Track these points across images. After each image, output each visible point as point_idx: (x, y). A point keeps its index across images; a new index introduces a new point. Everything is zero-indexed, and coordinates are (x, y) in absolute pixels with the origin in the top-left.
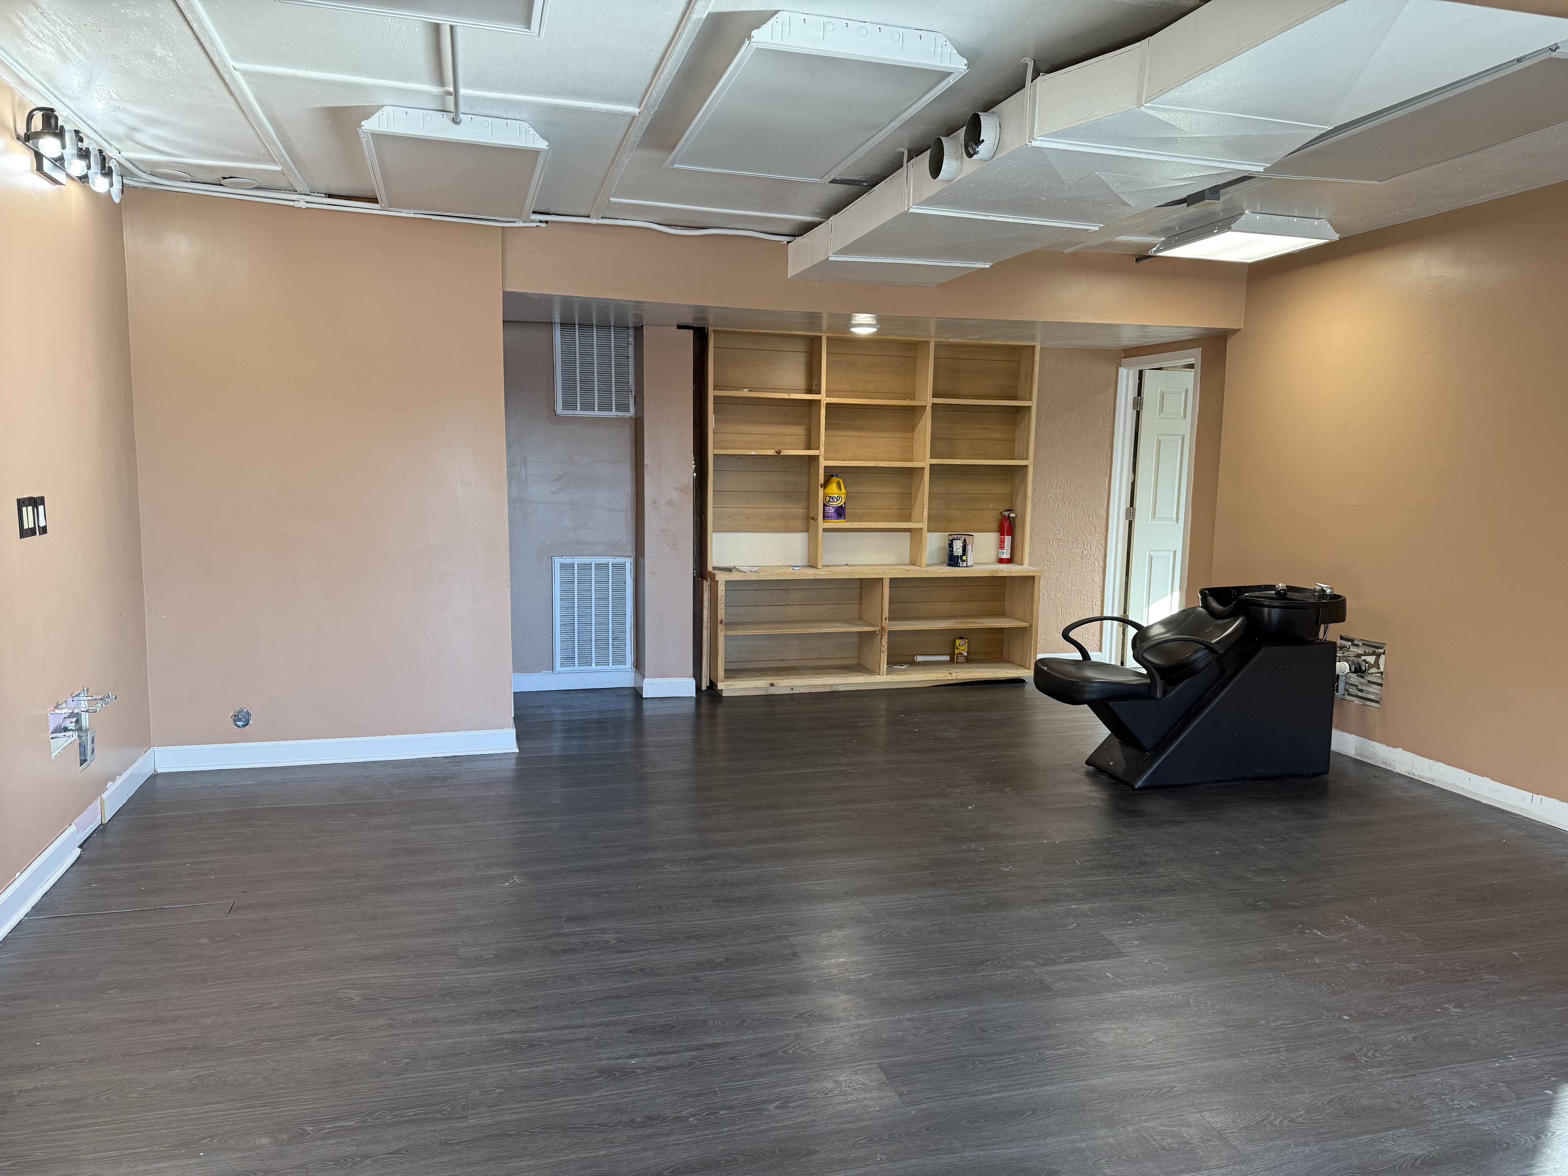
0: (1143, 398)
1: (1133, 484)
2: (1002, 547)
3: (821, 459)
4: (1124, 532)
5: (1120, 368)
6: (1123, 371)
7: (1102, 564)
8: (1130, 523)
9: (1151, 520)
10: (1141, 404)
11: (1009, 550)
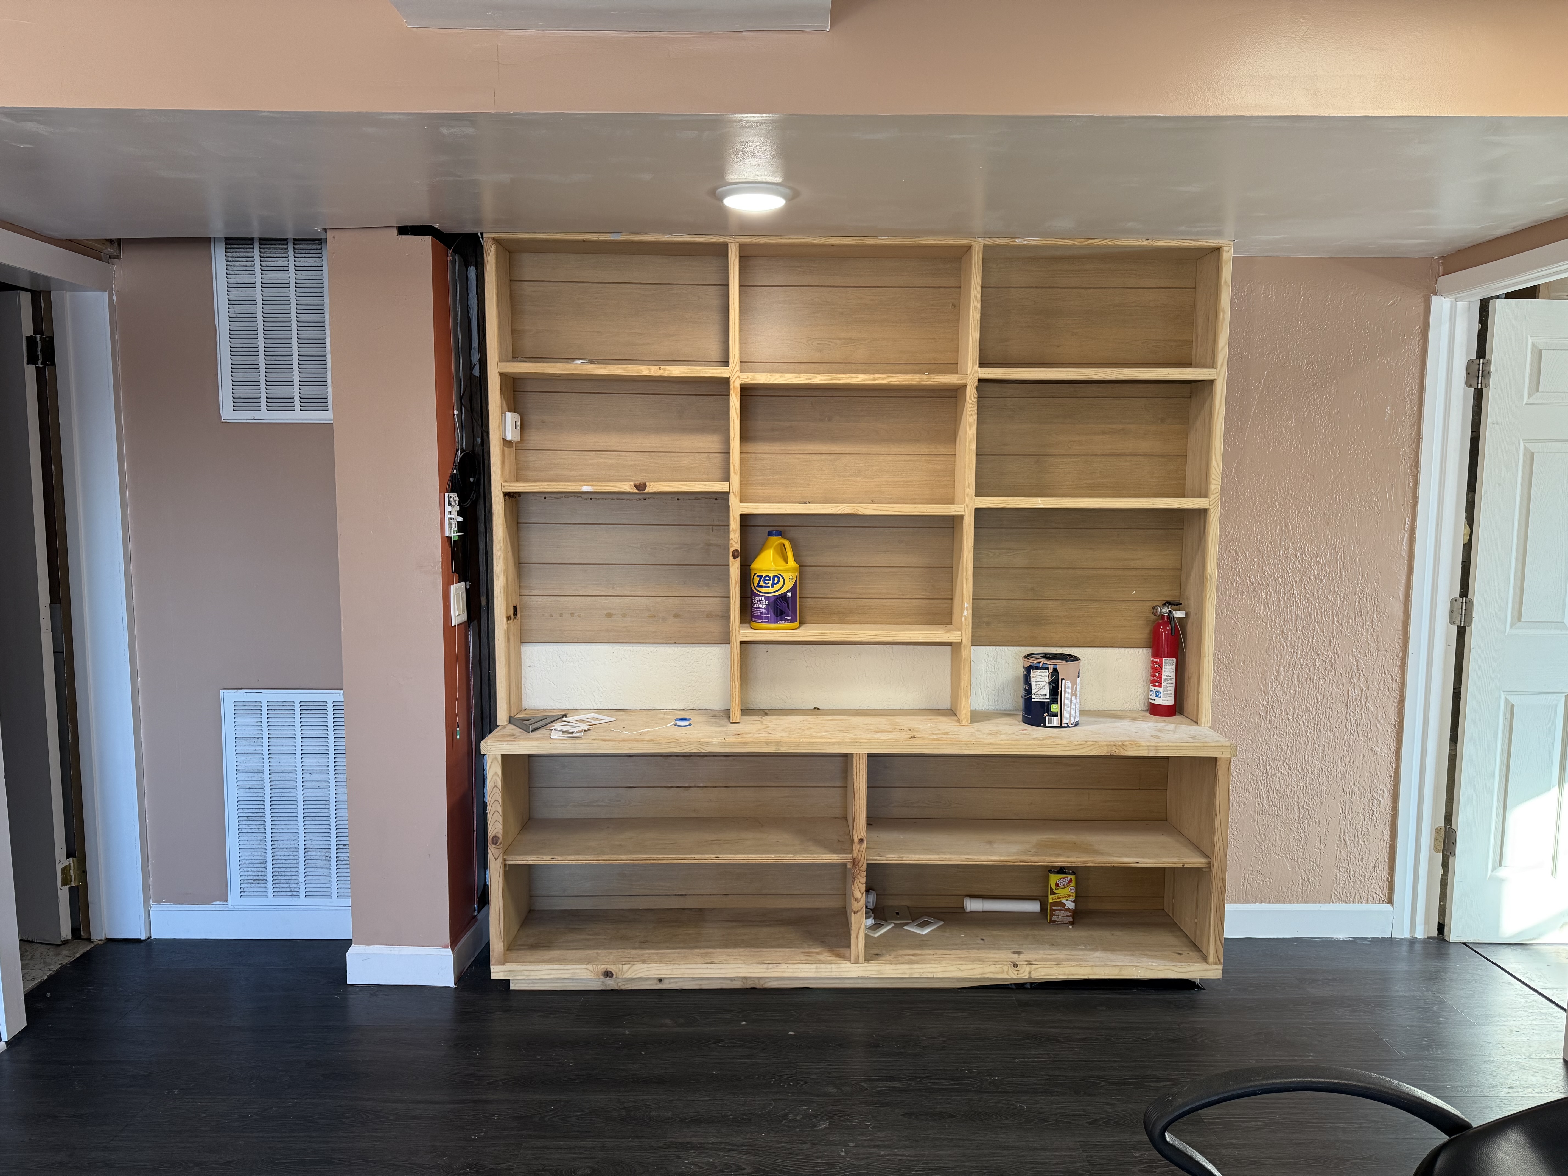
0: (1489, 362)
1: (1468, 548)
2: (1156, 680)
3: (734, 501)
4: (1446, 652)
5: (1434, 299)
6: (1440, 305)
7: (1393, 717)
8: (1461, 633)
9: (1511, 627)
10: (1486, 374)
11: (1172, 688)
